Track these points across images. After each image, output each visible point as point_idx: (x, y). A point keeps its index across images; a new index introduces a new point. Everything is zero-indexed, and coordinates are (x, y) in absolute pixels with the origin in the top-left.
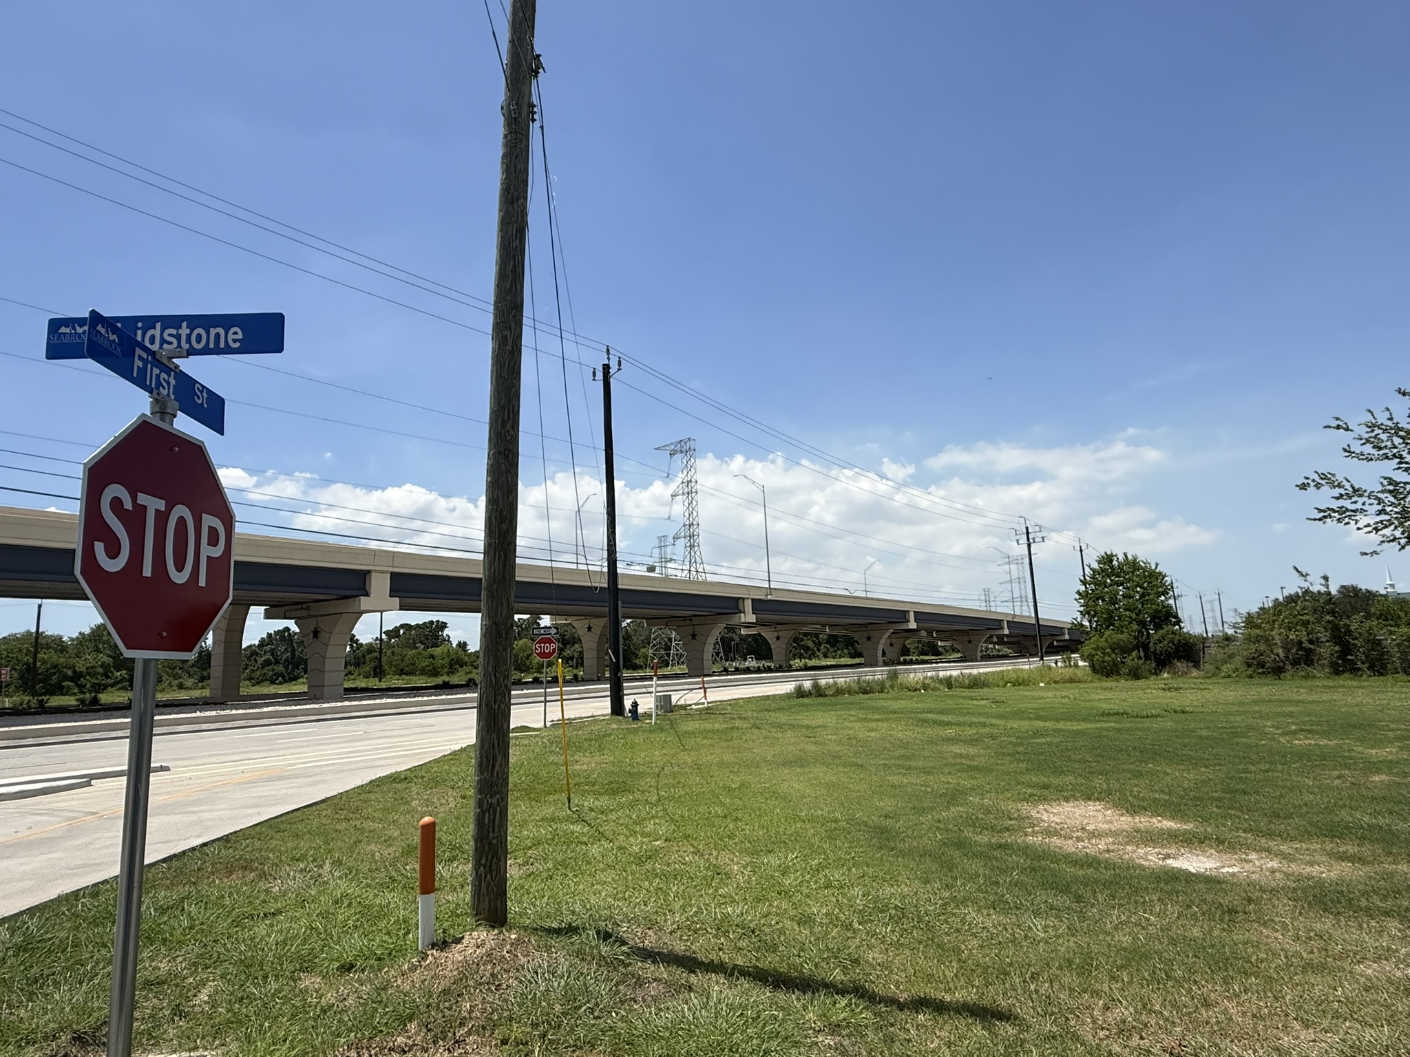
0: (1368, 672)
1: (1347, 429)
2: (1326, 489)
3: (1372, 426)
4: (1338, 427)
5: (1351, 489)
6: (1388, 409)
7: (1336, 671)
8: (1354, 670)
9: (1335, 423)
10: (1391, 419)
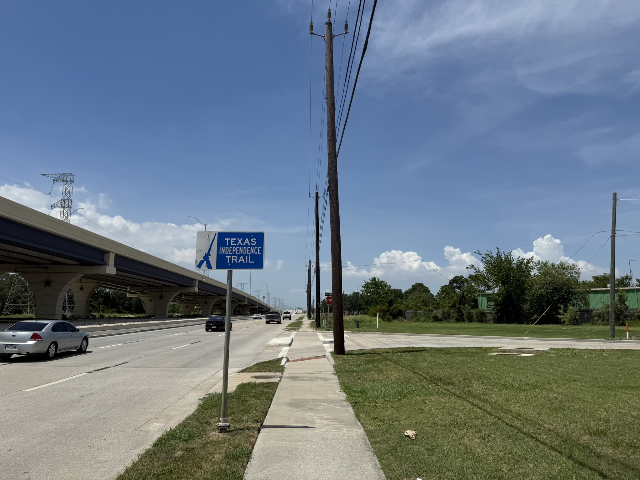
0: (468, 321)
1: (480, 254)
2: (473, 269)
3: (487, 255)
4: (478, 253)
5: (478, 270)
6: (491, 251)
7: (458, 320)
8: (463, 321)
9: (478, 252)
10: (491, 254)
